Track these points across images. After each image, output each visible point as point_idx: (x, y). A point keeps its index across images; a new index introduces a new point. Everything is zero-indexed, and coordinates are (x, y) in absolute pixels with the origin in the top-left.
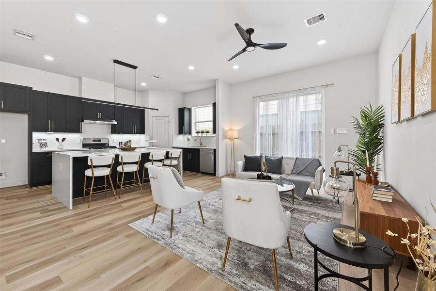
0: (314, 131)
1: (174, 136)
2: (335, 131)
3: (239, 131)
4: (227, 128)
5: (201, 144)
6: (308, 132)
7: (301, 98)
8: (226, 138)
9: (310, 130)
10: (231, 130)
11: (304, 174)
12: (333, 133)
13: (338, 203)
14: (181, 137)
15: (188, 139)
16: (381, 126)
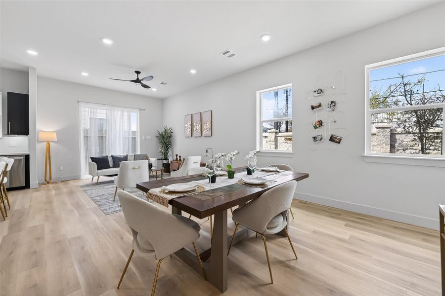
0: (133, 137)
2: (145, 138)
9: (131, 136)
16: (171, 136)
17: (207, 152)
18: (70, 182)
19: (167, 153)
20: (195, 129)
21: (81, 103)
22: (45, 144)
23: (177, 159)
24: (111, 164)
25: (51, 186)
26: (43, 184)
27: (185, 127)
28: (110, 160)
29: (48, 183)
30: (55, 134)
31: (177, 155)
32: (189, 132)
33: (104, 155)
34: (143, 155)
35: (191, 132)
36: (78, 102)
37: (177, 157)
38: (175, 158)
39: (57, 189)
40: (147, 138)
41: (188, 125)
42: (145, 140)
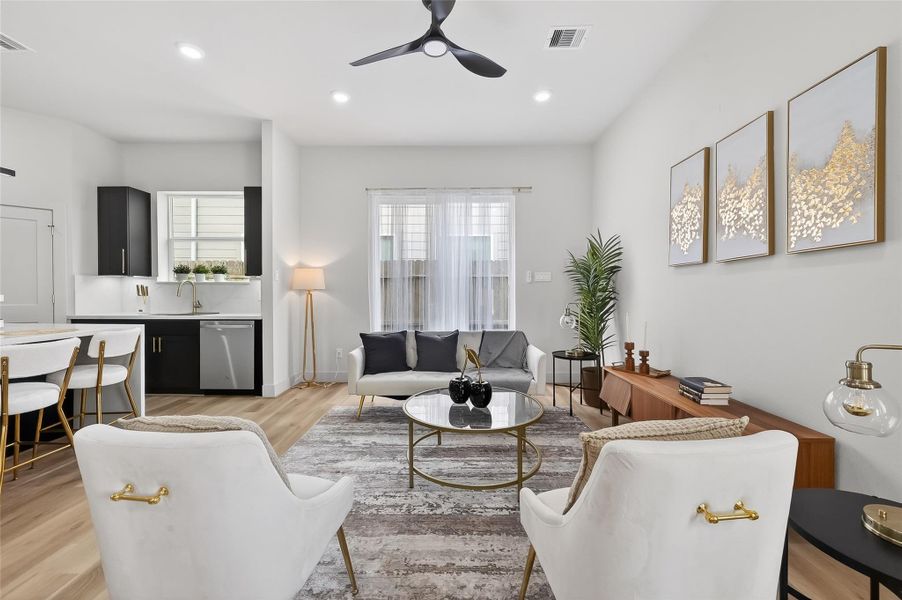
0: (497, 276)
1: (79, 279)
2: (533, 277)
3: (326, 269)
4: (291, 262)
5: (197, 305)
6: (487, 278)
7: (475, 209)
8: (291, 288)
9: (490, 275)
10: (301, 266)
11: (502, 364)
12: (529, 280)
13: (571, 414)
14: (109, 282)
15: (143, 291)
16: (614, 270)
19: (601, 332)
20: (727, 218)
23: (630, 360)
27: (671, 219)
29: (309, 385)
30: (322, 272)
31: (630, 347)
32: (689, 243)
35: (700, 238)
36: (367, 190)
37: (630, 354)
40: (540, 276)
41: (692, 210)
42: (530, 283)
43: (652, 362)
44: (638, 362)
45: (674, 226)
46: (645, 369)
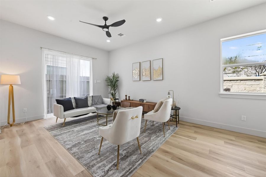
2: (96, 81)
11: (98, 103)
16: (117, 81)
17: (169, 94)
18: (34, 123)
20: (144, 74)
21: (44, 49)
22: (8, 87)
23: (126, 98)
24: (74, 105)
25: (14, 129)
26: (6, 127)
27: (133, 72)
28: (73, 101)
29: (11, 126)
30: (19, 77)
31: (126, 96)
32: (137, 77)
33: (67, 97)
34: (98, 96)
36: (41, 48)
37: (126, 97)
38: (125, 98)
39: (22, 134)
40: (98, 81)
41: (136, 71)
42: (96, 83)
43: (131, 99)
44: (128, 98)
45: (133, 74)
46: (129, 99)
